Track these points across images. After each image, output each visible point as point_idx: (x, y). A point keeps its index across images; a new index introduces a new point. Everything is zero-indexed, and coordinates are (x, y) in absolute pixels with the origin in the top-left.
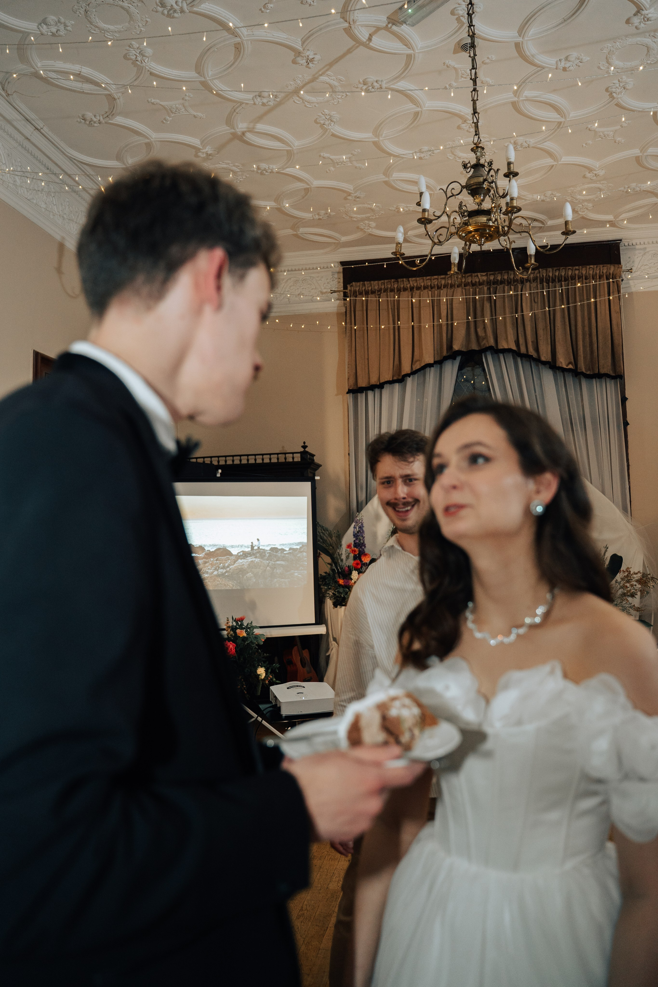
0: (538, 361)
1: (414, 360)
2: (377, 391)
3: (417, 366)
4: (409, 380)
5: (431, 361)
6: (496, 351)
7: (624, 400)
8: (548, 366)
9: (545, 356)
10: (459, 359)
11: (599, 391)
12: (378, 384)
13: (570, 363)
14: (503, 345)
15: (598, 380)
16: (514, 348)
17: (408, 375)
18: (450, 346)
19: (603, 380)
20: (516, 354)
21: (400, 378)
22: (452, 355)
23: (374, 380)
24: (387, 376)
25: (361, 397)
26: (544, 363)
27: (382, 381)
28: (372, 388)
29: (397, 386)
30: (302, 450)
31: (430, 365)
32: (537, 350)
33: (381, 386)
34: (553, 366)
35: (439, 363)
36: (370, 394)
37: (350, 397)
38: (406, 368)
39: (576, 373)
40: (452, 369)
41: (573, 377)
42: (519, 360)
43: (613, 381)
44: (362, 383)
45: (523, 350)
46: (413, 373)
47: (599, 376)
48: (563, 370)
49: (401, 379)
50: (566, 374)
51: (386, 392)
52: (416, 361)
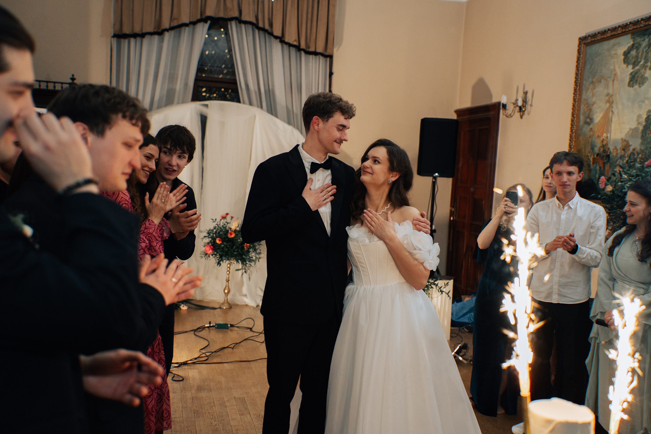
0: (271, 34)
1: (173, 17)
2: (139, 39)
3: (175, 24)
4: (167, 35)
5: (187, 21)
6: (239, 21)
7: (331, 74)
8: (278, 40)
9: (277, 32)
10: (209, 22)
11: (314, 65)
12: (140, 33)
13: (295, 41)
14: (245, 17)
15: (314, 56)
16: (254, 21)
17: (167, 30)
18: (202, 12)
19: (318, 57)
20: (255, 26)
21: (160, 31)
22: (204, 20)
23: (137, 30)
24: (149, 28)
25: (125, 42)
26: (276, 37)
27: (145, 31)
28: (135, 36)
29: (156, 37)
30: (70, 81)
31: (186, 25)
32: (271, 25)
33: (142, 35)
34: (282, 40)
35: (194, 23)
36: (132, 40)
37: (115, 41)
38: (166, 24)
39: (298, 48)
40: (203, 30)
41: (296, 51)
42: (257, 31)
43: (324, 59)
44: (127, 30)
45: (261, 25)
46: (172, 28)
47: (315, 53)
48: (290, 45)
49: (160, 33)
50: (291, 48)
51: (146, 41)
52: (175, 19)
